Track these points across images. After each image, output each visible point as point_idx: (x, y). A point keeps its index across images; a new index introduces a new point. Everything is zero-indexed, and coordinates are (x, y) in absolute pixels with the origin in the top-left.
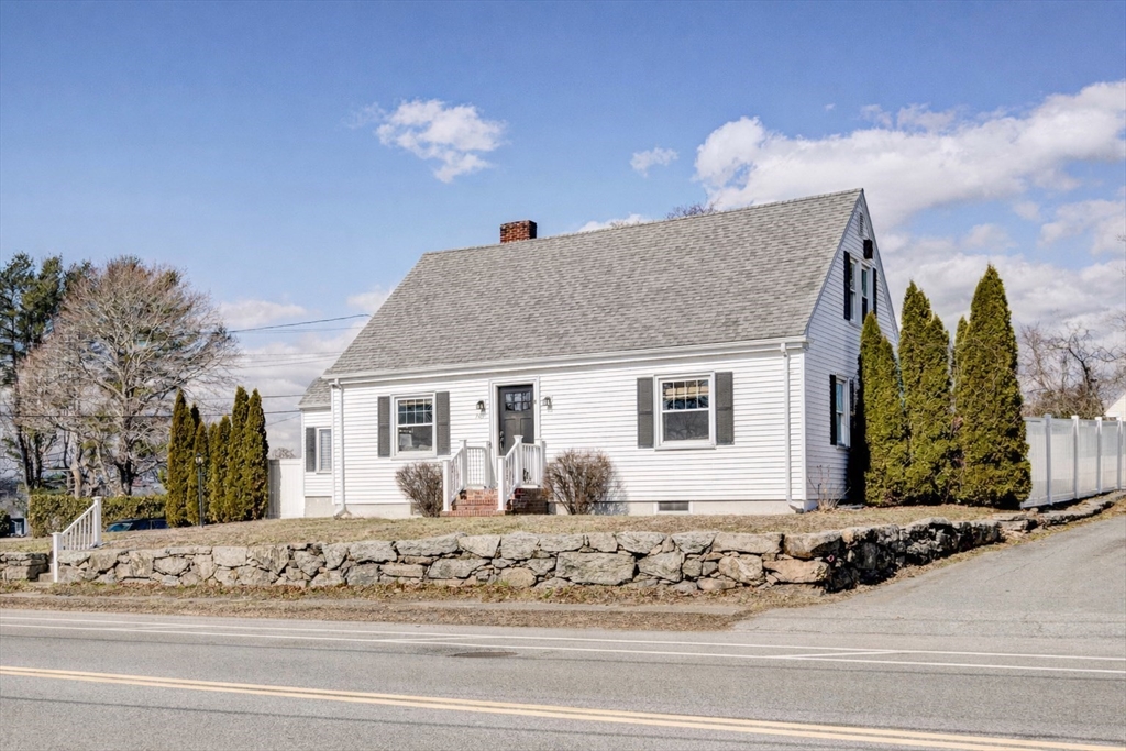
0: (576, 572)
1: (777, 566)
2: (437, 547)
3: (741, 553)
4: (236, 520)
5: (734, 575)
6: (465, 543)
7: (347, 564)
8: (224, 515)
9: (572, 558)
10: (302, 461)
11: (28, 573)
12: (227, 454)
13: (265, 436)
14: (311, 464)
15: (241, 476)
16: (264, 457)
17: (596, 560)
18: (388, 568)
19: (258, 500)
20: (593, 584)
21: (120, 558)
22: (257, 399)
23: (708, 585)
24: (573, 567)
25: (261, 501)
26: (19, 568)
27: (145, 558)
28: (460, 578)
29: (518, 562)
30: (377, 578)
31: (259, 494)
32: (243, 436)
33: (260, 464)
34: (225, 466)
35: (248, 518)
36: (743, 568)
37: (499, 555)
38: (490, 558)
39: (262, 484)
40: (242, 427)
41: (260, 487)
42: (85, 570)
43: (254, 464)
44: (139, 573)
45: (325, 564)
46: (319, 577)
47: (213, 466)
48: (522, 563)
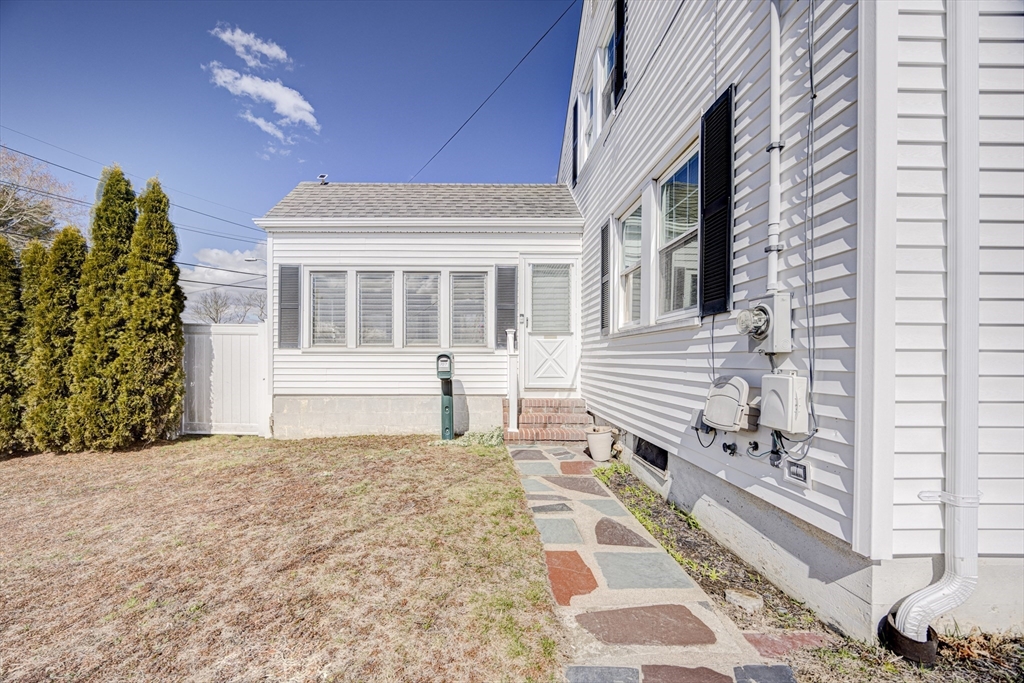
4: (101, 448)
8: (65, 438)
10: (268, 328)
12: (75, 308)
13: (176, 275)
14: (288, 334)
15: (114, 354)
16: (175, 318)
19: (161, 404)
22: (157, 204)
25: (169, 405)
31: (162, 390)
32: (122, 271)
33: (165, 329)
34: (70, 332)
35: (136, 440)
39: (173, 369)
40: (117, 253)
41: (166, 375)
43: (151, 330)
47: (33, 333)
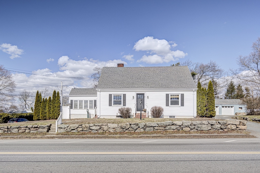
0: (199, 128)
1: (239, 126)
2: (168, 123)
3: (232, 124)
5: (231, 128)
6: (175, 122)
7: (145, 127)
9: (199, 125)
10: (69, 107)
11: (47, 130)
14: (71, 107)
16: (60, 106)
17: (204, 126)
18: (156, 128)
20: (203, 130)
21: (79, 126)
22: (58, 93)
23: (226, 130)
24: (199, 127)
26: (44, 129)
27: (87, 126)
28: (173, 130)
29: (186, 126)
30: (153, 130)
32: (55, 101)
36: (233, 127)
37: (182, 125)
38: (180, 126)
42: (67, 129)
44: (84, 130)
45: (139, 127)
46: (137, 130)
48: (187, 126)
